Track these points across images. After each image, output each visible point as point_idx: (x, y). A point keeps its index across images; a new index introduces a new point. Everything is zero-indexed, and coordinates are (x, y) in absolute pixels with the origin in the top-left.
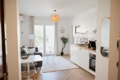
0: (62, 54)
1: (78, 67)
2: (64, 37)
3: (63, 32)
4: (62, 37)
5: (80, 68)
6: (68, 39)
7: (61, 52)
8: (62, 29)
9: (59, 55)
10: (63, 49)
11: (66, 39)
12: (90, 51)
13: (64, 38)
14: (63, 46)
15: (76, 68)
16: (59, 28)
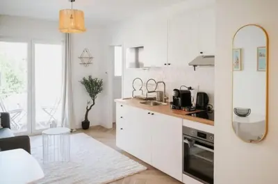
0: (85, 126)
1: (146, 168)
2: (90, 77)
3: (86, 62)
4: (84, 79)
5: (151, 168)
6: (101, 82)
7: (84, 120)
8: (86, 55)
9: (78, 130)
10: (88, 110)
11: (96, 84)
12: (185, 121)
13: (92, 81)
14: (88, 103)
15: (139, 173)
16: (77, 51)
